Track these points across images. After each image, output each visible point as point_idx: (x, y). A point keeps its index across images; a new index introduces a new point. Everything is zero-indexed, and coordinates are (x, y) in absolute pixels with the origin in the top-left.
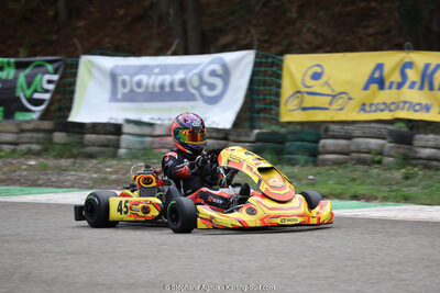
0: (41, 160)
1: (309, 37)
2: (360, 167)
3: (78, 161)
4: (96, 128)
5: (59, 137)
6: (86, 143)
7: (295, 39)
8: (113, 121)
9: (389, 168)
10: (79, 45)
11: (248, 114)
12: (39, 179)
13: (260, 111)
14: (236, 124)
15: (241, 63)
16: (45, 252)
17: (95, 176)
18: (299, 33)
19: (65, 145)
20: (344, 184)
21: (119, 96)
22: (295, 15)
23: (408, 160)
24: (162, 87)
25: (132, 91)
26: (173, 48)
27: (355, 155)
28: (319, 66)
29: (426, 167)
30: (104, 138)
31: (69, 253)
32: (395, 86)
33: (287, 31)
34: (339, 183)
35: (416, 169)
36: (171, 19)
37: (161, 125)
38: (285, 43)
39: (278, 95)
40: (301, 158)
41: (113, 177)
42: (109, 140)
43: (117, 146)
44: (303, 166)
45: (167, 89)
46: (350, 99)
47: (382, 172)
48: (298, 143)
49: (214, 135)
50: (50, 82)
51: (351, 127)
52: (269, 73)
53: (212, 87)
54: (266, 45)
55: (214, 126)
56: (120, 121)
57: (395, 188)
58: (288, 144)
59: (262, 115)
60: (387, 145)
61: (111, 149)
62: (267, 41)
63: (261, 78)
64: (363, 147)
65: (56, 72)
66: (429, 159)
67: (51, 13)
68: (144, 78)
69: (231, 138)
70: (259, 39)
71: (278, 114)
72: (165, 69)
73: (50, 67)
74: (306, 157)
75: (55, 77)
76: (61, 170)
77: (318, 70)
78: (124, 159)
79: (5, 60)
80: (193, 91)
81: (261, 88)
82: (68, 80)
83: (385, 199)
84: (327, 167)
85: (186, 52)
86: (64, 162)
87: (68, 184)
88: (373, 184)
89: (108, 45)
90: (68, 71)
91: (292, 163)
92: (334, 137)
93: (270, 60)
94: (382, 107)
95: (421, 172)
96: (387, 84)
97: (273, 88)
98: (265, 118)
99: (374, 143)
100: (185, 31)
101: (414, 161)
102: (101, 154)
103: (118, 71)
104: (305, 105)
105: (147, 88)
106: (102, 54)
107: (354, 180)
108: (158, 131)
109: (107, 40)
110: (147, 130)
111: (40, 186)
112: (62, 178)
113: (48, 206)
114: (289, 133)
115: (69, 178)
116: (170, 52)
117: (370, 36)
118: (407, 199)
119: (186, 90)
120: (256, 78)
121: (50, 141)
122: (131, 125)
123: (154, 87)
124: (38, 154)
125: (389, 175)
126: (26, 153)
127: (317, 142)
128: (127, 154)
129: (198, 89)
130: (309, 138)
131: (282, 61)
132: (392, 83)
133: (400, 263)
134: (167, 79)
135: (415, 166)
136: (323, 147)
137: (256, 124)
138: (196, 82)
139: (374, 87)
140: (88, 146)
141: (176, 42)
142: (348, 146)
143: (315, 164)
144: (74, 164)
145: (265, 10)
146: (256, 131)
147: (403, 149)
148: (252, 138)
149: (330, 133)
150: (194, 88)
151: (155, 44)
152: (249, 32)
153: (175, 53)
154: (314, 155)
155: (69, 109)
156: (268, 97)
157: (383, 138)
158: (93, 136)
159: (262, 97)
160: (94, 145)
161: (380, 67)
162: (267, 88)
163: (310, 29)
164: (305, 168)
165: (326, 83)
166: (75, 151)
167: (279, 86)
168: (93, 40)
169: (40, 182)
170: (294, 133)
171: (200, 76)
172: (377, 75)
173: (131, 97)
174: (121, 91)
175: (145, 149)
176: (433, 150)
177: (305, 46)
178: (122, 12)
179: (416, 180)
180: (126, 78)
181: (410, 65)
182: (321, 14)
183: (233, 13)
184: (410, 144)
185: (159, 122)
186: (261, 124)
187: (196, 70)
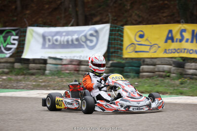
0: (9, 76)
1: (136, 17)
2: (160, 79)
3: (26, 77)
4: (35, 61)
5: (17, 65)
6: (30, 68)
7: (129, 19)
8: (43, 58)
9: (173, 79)
10: (27, 22)
12: (8, 85)
15: (104, 30)
16: (10, 119)
17: (34, 83)
18: (131, 16)
19: (20, 69)
20: (152, 87)
21: (47, 46)
22: (129, 8)
23: (182, 75)
24: (68, 41)
25: (53, 44)
26: (71, 23)
27: (157, 73)
28: (142, 31)
29: (191, 78)
30: (38, 66)
31: (21, 120)
32: (178, 41)
33: (126, 15)
34: (150, 86)
35: (186, 79)
36: (70, 9)
37: (66, 60)
38: (124, 20)
39: (122, 45)
40: (132, 74)
41: (43, 84)
42: (41, 67)
43: (45, 69)
44: (133, 78)
45: (70, 43)
46: (159, 47)
47: (170, 81)
48: (130, 68)
50: (14, 40)
51: (156, 60)
52: (117, 35)
53: (91, 41)
54: (116, 22)
56: (46, 58)
57: (176, 88)
58: (125, 68)
59: (113, 54)
60: (173, 68)
61: (42, 71)
62: (116, 20)
63: (113, 37)
64: (161, 69)
65: (17, 35)
66: (192, 74)
67: (14, 7)
68: (58, 37)
70: (112, 19)
71: (122, 54)
72: (68, 33)
73: (14, 33)
74: (134, 74)
75: (17, 37)
76: (18, 81)
77: (142, 33)
78: (48, 76)
80: (83, 43)
81: (113, 42)
82: (22, 39)
83: (171, 94)
84: (144, 79)
85: (78, 25)
86: (20, 77)
87: (21, 87)
88: (166, 86)
89: (41, 22)
90: (22, 34)
91: (128, 77)
92: (147, 65)
93: (117, 28)
94: (174, 51)
95: (188, 81)
96: (175, 40)
97: (119, 42)
98: (115, 56)
99: (166, 67)
100: (77, 15)
101: (185, 76)
102: (37, 73)
103: (46, 34)
104: (137, 50)
105: (60, 42)
106: (37, 26)
107: (157, 84)
108: (64, 62)
109: (40, 20)
110: (59, 62)
111: (8, 88)
112: (19, 85)
113: (12, 98)
114: (126, 63)
115: (22, 84)
116: (70, 25)
117: (164, 17)
118: (182, 94)
119: (79, 43)
120: (111, 37)
121: (13, 67)
122: (51, 60)
124: (7, 74)
125: (173, 82)
126: (2, 73)
127: (139, 67)
128: (49, 73)
129: (85, 42)
130: (136, 65)
131: (123, 29)
132: (177, 39)
133: (178, 123)
134: (70, 38)
135: (186, 78)
136: (142, 69)
137: (110, 59)
138: (84, 39)
139: (169, 41)
140: (31, 69)
141: (73, 20)
142: (154, 68)
143: (138, 77)
144: (24, 78)
145: (115, 5)
146: (111, 62)
147: (180, 70)
148: (109, 65)
149: (145, 63)
150: (83, 42)
151: (63, 21)
152: (107, 15)
153: (72, 26)
154: (138, 73)
155: (22, 52)
156: (116, 46)
157: (171, 65)
158: (34, 65)
159: (113, 46)
160: (34, 69)
161: (170, 31)
162: (116, 41)
163: (136, 14)
165: (147, 40)
166: (25, 72)
167: (122, 41)
168: (34, 20)
169: (8, 87)
171: (85, 36)
172: (170, 35)
175: (58, 71)
176: (194, 71)
177: (134, 22)
178: (47, 6)
179: (186, 84)
180: (50, 37)
181: (184, 31)
182: (141, 7)
183: (100, 6)
184: (183, 67)
185: (65, 58)
186: (113, 59)
187: (83, 34)
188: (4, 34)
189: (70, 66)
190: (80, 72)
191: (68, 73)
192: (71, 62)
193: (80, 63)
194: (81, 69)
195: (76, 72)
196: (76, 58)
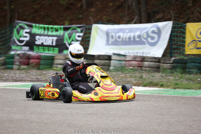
1: (198, 15)
4: (100, 57)
7: (191, 16)
8: (107, 54)
10: (92, 19)
11: (169, 51)
13: (175, 49)
14: (164, 55)
15: (166, 27)
16: (77, 113)
18: (193, 13)
21: (110, 43)
22: (191, 5)
24: (130, 38)
25: (116, 40)
26: (134, 21)
30: (103, 62)
33: (188, 12)
36: (133, 7)
37: (129, 56)
38: (187, 17)
39: (184, 42)
40: (194, 71)
42: (106, 63)
43: (109, 66)
44: (195, 75)
45: (132, 39)
48: (193, 64)
49: (154, 60)
50: (79, 36)
52: (179, 31)
53: (153, 38)
54: (178, 19)
55: (154, 56)
56: (110, 54)
58: (188, 64)
59: (176, 51)
61: (107, 67)
62: (178, 17)
63: (176, 34)
65: (82, 32)
67: (79, 5)
68: (121, 34)
69: (161, 61)
70: (174, 16)
71: (184, 50)
72: (131, 30)
73: (79, 30)
74: (197, 70)
75: (82, 34)
78: (112, 71)
79: (59, 26)
80: (144, 40)
81: (175, 38)
82: (87, 35)
85: (141, 22)
89: (105, 20)
90: (87, 31)
91: (190, 73)
93: (180, 26)
97: (181, 38)
98: (177, 52)
100: (140, 12)
104: (198, 46)
105: (123, 39)
106: (102, 24)
108: (128, 59)
109: (104, 17)
110: (123, 58)
114: (189, 59)
116: (133, 23)
119: (141, 40)
120: (173, 34)
122: (116, 56)
123: (126, 38)
128: (114, 69)
130: (198, 61)
131: (185, 26)
134: (132, 35)
137: (173, 55)
138: (145, 36)
141: (136, 18)
145: (177, 3)
146: (173, 58)
148: (171, 62)
150: (145, 39)
151: (126, 19)
152: (170, 13)
153: (135, 23)
155: (88, 48)
156: (178, 43)
158: (99, 61)
159: (176, 43)
162: (178, 38)
163: (198, 11)
164: (196, 75)
167: (184, 38)
168: (98, 17)
170: (191, 59)
171: (147, 34)
173: (116, 43)
174: (111, 40)
175: (122, 67)
177: (196, 19)
178: (111, 4)
180: (113, 34)
183: (162, 4)
185: (128, 54)
186: (176, 55)
187: (145, 31)
188: (69, 31)
189: (133, 62)
190: (144, 68)
191: (132, 69)
192: (135, 58)
193: (143, 59)
194: (144, 66)
195: (139, 68)
196: (139, 55)
